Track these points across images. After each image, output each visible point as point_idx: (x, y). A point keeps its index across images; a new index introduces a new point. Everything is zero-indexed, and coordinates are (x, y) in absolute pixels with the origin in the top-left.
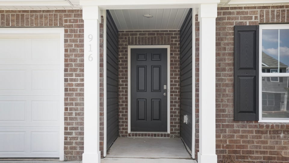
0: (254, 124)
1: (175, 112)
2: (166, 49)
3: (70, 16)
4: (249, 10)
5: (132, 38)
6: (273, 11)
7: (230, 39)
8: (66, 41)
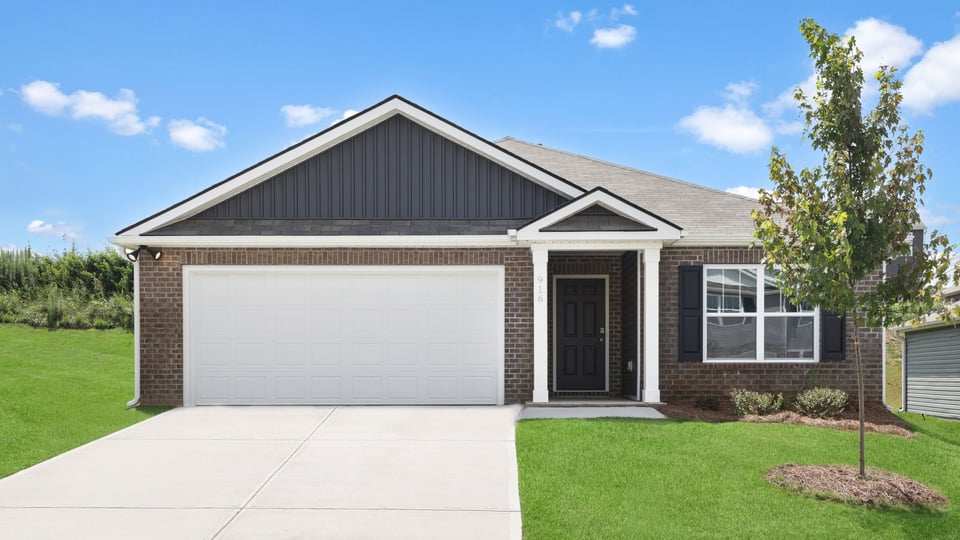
0: (698, 364)
1: (616, 364)
2: (604, 280)
3: (511, 254)
4: (693, 250)
5: (559, 265)
6: (716, 252)
7: (674, 279)
8: (506, 280)
